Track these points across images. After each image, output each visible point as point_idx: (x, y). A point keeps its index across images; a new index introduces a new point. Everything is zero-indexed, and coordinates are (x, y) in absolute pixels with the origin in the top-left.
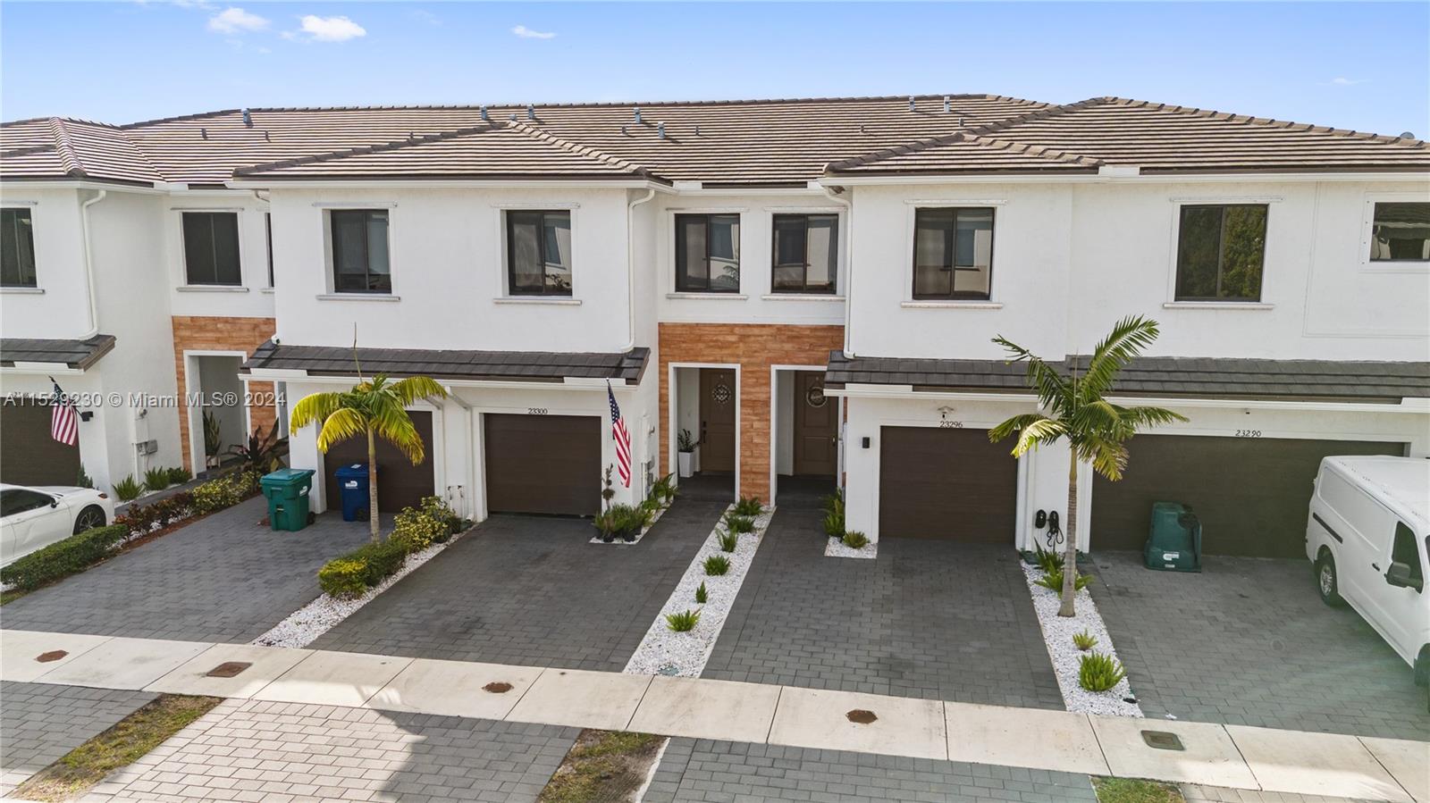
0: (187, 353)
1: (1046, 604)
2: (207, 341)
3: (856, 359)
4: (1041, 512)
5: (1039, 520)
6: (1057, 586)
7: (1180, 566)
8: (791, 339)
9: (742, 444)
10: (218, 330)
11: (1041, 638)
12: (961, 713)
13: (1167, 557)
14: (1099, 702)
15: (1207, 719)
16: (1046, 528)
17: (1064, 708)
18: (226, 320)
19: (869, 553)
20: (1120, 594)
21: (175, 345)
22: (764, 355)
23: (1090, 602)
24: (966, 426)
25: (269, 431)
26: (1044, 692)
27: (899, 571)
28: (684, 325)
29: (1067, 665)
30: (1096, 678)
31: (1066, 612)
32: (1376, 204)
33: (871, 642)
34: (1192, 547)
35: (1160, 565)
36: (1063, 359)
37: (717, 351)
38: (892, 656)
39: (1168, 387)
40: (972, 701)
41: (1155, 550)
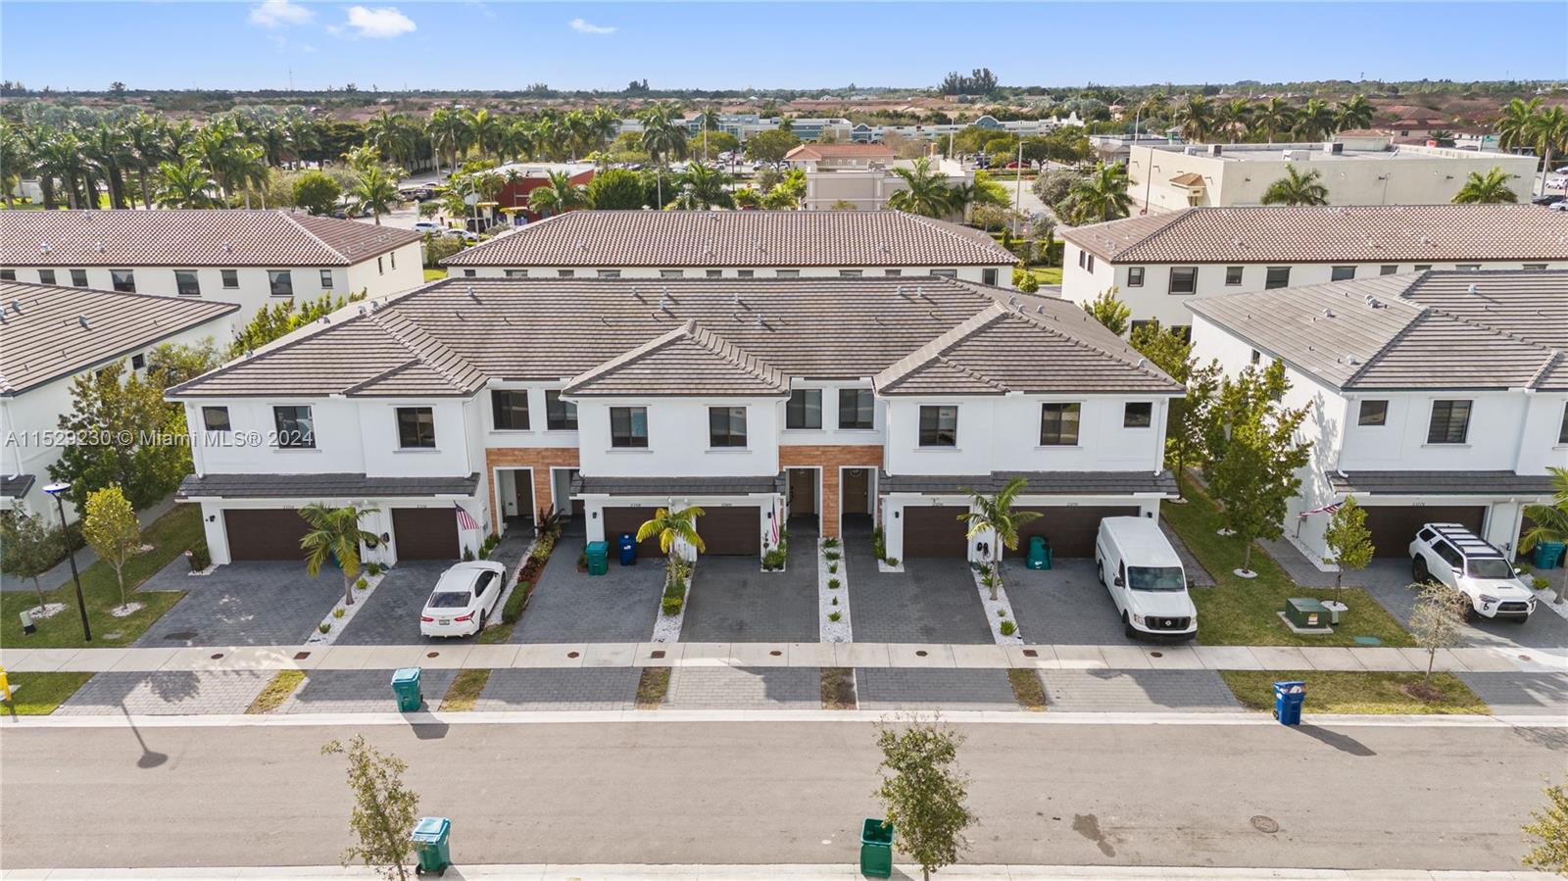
0: (495, 469)
1: (984, 593)
2: (507, 461)
3: (893, 476)
4: (980, 544)
5: (980, 547)
6: (989, 584)
7: (1042, 567)
8: (849, 452)
9: (824, 507)
10: (514, 455)
11: (984, 612)
12: (958, 649)
13: (1037, 563)
14: (1008, 640)
15: (1047, 643)
16: (982, 551)
17: (994, 643)
18: (520, 450)
19: (900, 569)
20: (1016, 585)
21: (488, 464)
22: (834, 462)
23: (1003, 591)
24: (945, 505)
25: (548, 510)
26: (987, 637)
27: (918, 579)
28: (791, 447)
29: (995, 624)
30: (1007, 630)
31: (994, 598)
32: (1127, 404)
33: (916, 619)
34: (1048, 558)
35: (1034, 567)
36: (989, 474)
37: (810, 460)
38: (926, 625)
39: (1036, 489)
40: (961, 643)
41: (1032, 560)
